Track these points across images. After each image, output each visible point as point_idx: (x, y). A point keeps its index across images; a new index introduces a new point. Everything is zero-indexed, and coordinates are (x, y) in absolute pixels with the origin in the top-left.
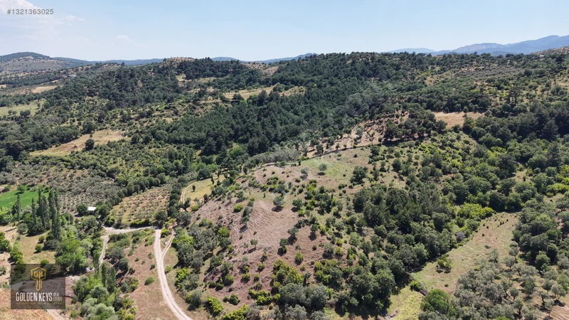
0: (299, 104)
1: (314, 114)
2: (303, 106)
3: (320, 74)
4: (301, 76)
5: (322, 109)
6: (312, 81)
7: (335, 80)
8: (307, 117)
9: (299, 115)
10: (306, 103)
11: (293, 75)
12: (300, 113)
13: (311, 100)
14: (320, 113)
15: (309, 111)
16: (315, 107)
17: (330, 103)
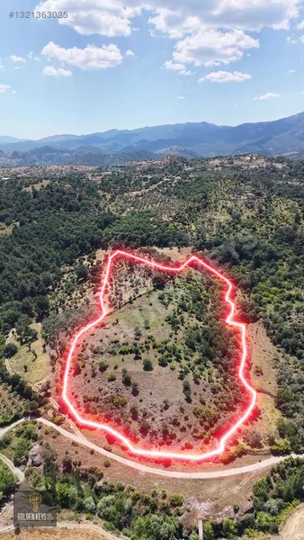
0: (16, 245)
2: (19, 247)
13: (24, 240)
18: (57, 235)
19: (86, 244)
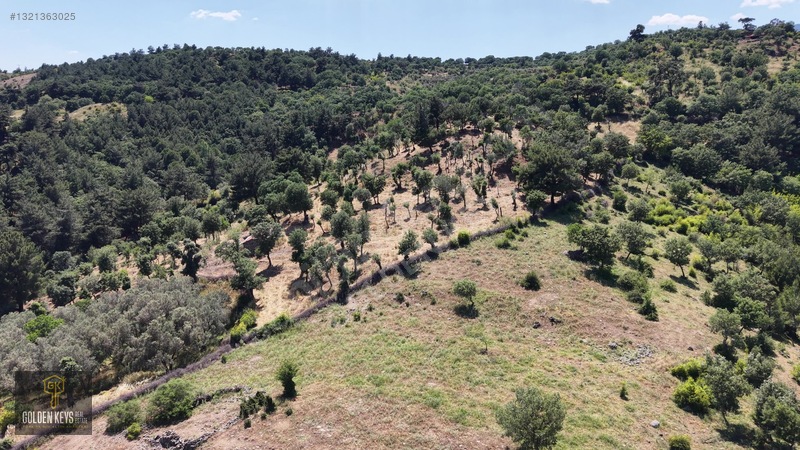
0: (119, 137)
1: (169, 159)
2: (128, 142)
3: (154, 78)
4: (106, 83)
5: (187, 147)
6: (140, 90)
7: (196, 88)
8: (150, 168)
9: (123, 165)
10: (136, 134)
11: (83, 81)
12: (126, 159)
13: (149, 127)
14: (185, 155)
15: (151, 153)
16: (164, 141)
17: (202, 134)
18: (239, 125)
19: (302, 133)
